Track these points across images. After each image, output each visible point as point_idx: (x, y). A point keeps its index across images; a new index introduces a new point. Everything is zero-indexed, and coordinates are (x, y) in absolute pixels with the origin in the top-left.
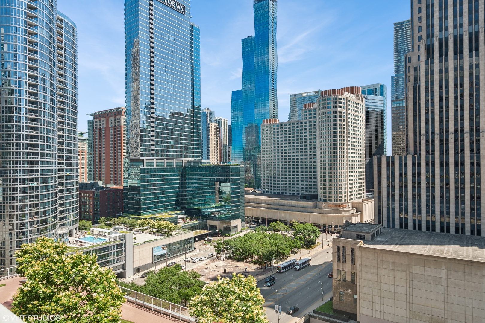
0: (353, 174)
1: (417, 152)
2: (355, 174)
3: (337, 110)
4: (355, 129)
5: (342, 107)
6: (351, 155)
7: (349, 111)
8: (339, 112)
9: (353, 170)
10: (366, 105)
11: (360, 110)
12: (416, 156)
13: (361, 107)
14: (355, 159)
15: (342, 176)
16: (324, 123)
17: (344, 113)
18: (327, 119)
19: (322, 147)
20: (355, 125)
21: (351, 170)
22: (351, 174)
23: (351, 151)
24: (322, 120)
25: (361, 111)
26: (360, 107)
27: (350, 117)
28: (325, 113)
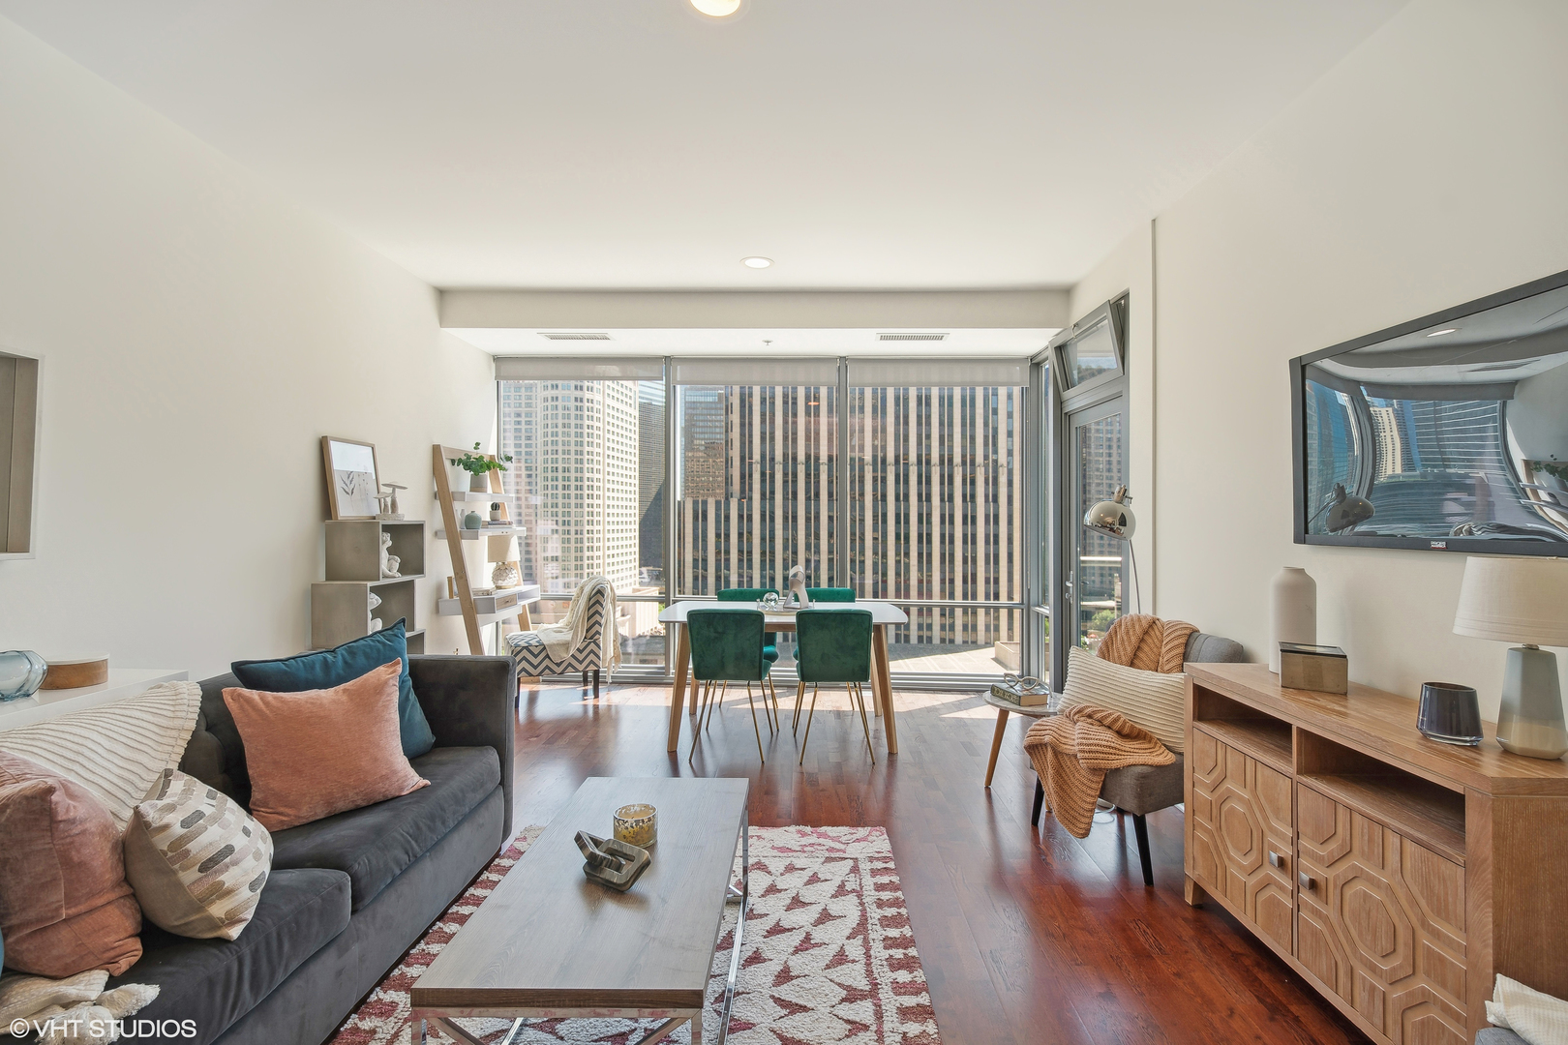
0: (616, 535)
1: (745, 493)
2: (620, 535)
3: (584, 395)
4: (620, 439)
5: (595, 390)
6: (611, 494)
7: (609, 401)
8: (588, 400)
9: (616, 527)
10: (640, 392)
11: (629, 401)
12: (745, 501)
13: (632, 394)
14: (620, 503)
15: (593, 538)
16: (555, 421)
17: (599, 403)
18: (560, 412)
19: (550, 475)
20: (620, 431)
21: (611, 527)
22: (611, 536)
23: (611, 486)
24: (549, 412)
25: (632, 402)
26: (629, 394)
27: (611, 412)
28: (557, 398)
